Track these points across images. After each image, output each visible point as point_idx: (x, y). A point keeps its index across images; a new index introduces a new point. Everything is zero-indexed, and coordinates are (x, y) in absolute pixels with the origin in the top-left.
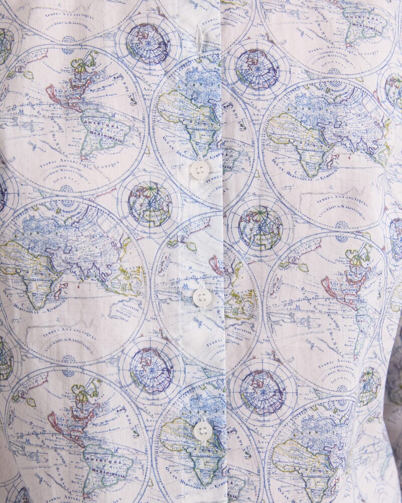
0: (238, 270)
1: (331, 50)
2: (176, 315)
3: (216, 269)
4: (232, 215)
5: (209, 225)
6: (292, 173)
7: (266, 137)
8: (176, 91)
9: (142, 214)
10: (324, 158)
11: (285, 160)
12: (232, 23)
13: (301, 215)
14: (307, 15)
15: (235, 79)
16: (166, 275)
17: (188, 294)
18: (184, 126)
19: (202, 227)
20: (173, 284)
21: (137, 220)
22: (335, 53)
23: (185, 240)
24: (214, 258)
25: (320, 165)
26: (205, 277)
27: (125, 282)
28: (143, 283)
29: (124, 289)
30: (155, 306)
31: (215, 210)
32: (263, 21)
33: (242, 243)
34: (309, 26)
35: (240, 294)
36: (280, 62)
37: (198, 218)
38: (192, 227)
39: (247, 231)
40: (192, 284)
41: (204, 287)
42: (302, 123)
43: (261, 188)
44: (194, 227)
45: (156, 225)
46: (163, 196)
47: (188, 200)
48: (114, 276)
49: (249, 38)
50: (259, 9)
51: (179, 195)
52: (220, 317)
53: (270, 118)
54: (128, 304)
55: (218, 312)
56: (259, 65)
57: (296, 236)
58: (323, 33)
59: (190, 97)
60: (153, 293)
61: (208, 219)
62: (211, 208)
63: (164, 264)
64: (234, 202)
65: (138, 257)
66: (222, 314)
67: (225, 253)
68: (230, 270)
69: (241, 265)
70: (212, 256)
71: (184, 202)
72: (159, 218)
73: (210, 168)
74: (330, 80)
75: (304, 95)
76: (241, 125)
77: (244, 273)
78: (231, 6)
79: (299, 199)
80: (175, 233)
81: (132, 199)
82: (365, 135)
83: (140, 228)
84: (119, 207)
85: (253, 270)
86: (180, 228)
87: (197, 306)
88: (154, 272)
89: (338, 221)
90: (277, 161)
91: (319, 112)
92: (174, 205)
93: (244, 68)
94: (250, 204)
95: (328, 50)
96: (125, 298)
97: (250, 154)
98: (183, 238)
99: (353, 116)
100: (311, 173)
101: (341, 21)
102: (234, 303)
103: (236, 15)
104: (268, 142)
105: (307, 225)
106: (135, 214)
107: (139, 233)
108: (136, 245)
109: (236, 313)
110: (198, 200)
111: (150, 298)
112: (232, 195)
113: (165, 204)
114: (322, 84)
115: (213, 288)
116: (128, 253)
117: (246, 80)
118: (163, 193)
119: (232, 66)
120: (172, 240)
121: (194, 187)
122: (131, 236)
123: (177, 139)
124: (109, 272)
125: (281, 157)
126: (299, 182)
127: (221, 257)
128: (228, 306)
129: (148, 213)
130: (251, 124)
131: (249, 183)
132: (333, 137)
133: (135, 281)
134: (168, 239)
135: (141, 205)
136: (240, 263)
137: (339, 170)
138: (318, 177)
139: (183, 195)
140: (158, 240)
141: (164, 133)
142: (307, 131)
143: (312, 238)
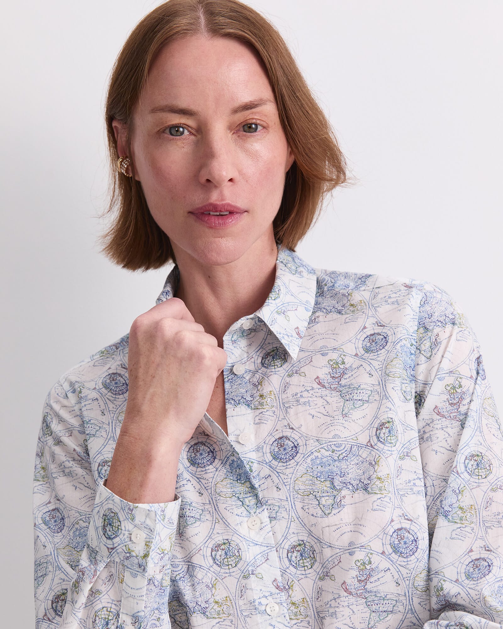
0: (292, 586)
1: (333, 422)
2: (257, 624)
3: (278, 587)
4: (281, 550)
5: (268, 559)
6: (315, 515)
7: (295, 493)
8: (226, 478)
9: (222, 561)
10: (335, 500)
11: (309, 507)
12: (265, 422)
13: (325, 542)
14: (315, 402)
15: (271, 458)
16: (245, 599)
17: (263, 608)
18: (236, 498)
19: (263, 561)
20: (251, 603)
21: (220, 566)
22: (336, 423)
23: (254, 572)
24: (275, 580)
25: (333, 505)
26: (271, 594)
27: (219, 609)
28: (231, 607)
29: (219, 614)
30: (242, 621)
31: (270, 547)
32: (285, 416)
33: (291, 568)
34: (318, 410)
35: (297, 602)
36: (299, 441)
37: (260, 555)
38: (257, 563)
39: (294, 559)
40: (264, 601)
41: (272, 601)
42: (318, 478)
43: (297, 528)
44: (258, 562)
45: (233, 566)
46: (234, 546)
47: (251, 544)
48: (211, 607)
49: (277, 430)
50: (282, 408)
51: (244, 543)
52: (287, 620)
53: (296, 479)
54: (223, 623)
55: (285, 616)
56: (285, 447)
57: (324, 558)
58: (328, 412)
59: (236, 479)
60: (239, 612)
61: (267, 554)
62: (267, 547)
63: (243, 592)
64: (281, 541)
65: (225, 590)
66: (288, 618)
67: (282, 576)
68: (287, 587)
69: (294, 582)
70: (274, 579)
71: (249, 547)
72: (234, 561)
73: (261, 520)
74: (334, 443)
75: (317, 457)
76: (277, 488)
77: (296, 588)
78: (263, 410)
79: (321, 532)
80: (246, 569)
81: (214, 553)
82: (363, 477)
83: (222, 571)
84: (206, 560)
85: (301, 584)
86: (250, 564)
87: (270, 615)
88: (237, 598)
89: (349, 542)
90: (304, 508)
91: (328, 468)
92: (242, 550)
93: (276, 450)
94: (292, 540)
95: (331, 422)
96: (220, 620)
97: (286, 506)
98: (253, 571)
99: (353, 466)
100: (327, 512)
101: (339, 401)
102: (293, 609)
103: (267, 416)
104: (296, 496)
105: (330, 548)
106: (218, 562)
107: (222, 574)
108: (222, 582)
109: (296, 615)
110: (258, 543)
111: (238, 616)
112: (279, 536)
113: (236, 551)
114: (329, 446)
115: (278, 601)
116: (218, 589)
117: (278, 458)
118: (233, 544)
119: (268, 451)
120: (246, 574)
121: (253, 535)
122: (217, 577)
123: (234, 507)
124: (207, 606)
125: (306, 505)
126: (319, 519)
127: (279, 579)
128: (290, 611)
129: (226, 560)
130: (284, 485)
131: (288, 526)
132: (340, 484)
133: (225, 607)
134: (243, 574)
135: (220, 556)
136: (293, 581)
137: (346, 507)
138: (332, 514)
139: (247, 542)
140: (236, 576)
141: (225, 506)
142: (322, 483)
143: (334, 557)
